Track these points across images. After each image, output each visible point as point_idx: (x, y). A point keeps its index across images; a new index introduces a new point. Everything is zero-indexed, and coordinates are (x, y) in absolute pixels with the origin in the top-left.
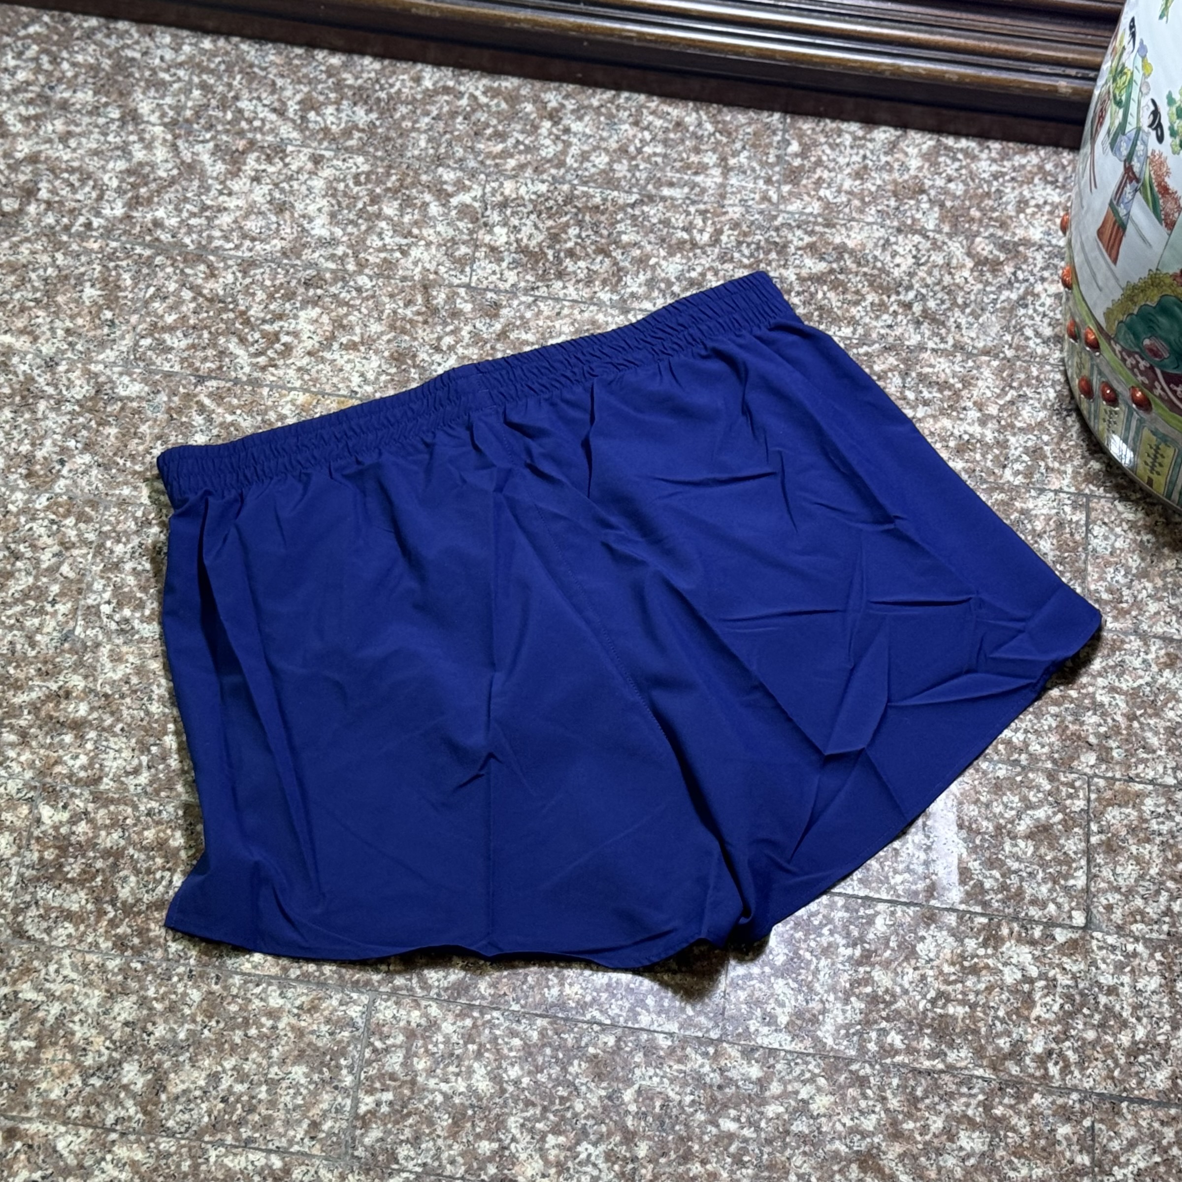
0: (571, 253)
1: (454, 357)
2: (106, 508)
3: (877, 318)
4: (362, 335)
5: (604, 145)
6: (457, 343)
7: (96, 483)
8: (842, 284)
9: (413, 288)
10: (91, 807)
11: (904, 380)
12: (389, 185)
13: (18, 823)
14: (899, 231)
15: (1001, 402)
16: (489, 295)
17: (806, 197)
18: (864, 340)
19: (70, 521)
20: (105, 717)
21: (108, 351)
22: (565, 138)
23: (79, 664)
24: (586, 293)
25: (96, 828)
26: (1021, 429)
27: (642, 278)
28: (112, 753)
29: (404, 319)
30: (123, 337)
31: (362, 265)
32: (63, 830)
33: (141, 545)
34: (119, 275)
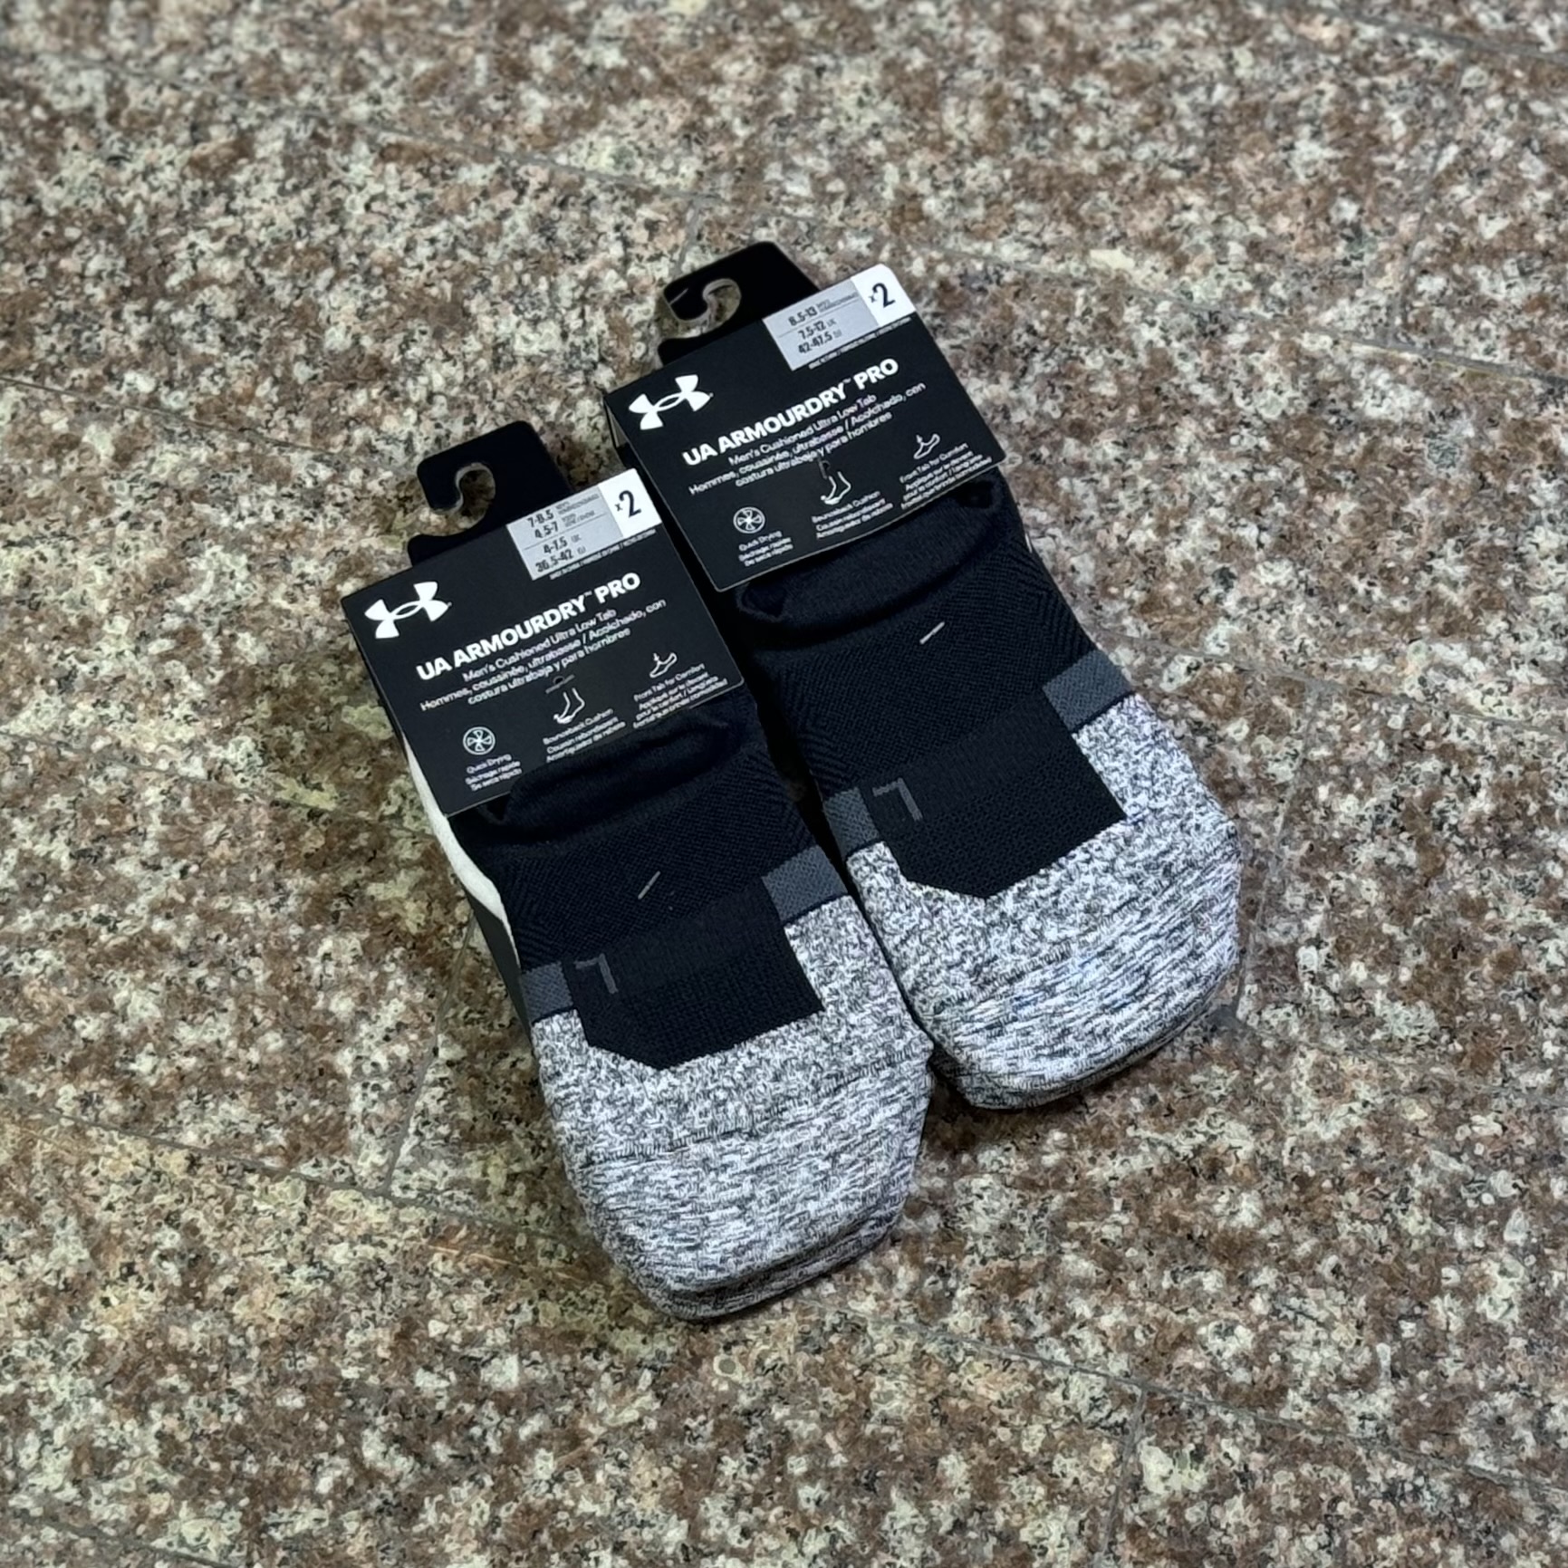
2: (1322, 702)
7: (1302, 637)
10: (1257, 1460)
13: (1090, 1486)
19: (1237, 729)
20: (1297, 1234)
21: (1343, 302)
23: (1243, 1096)
25: (1265, 1515)
28: (1310, 1330)
30: (1379, 271)
32: (1192, 1515)
33: (1397, 801)
34: (1378, 110)
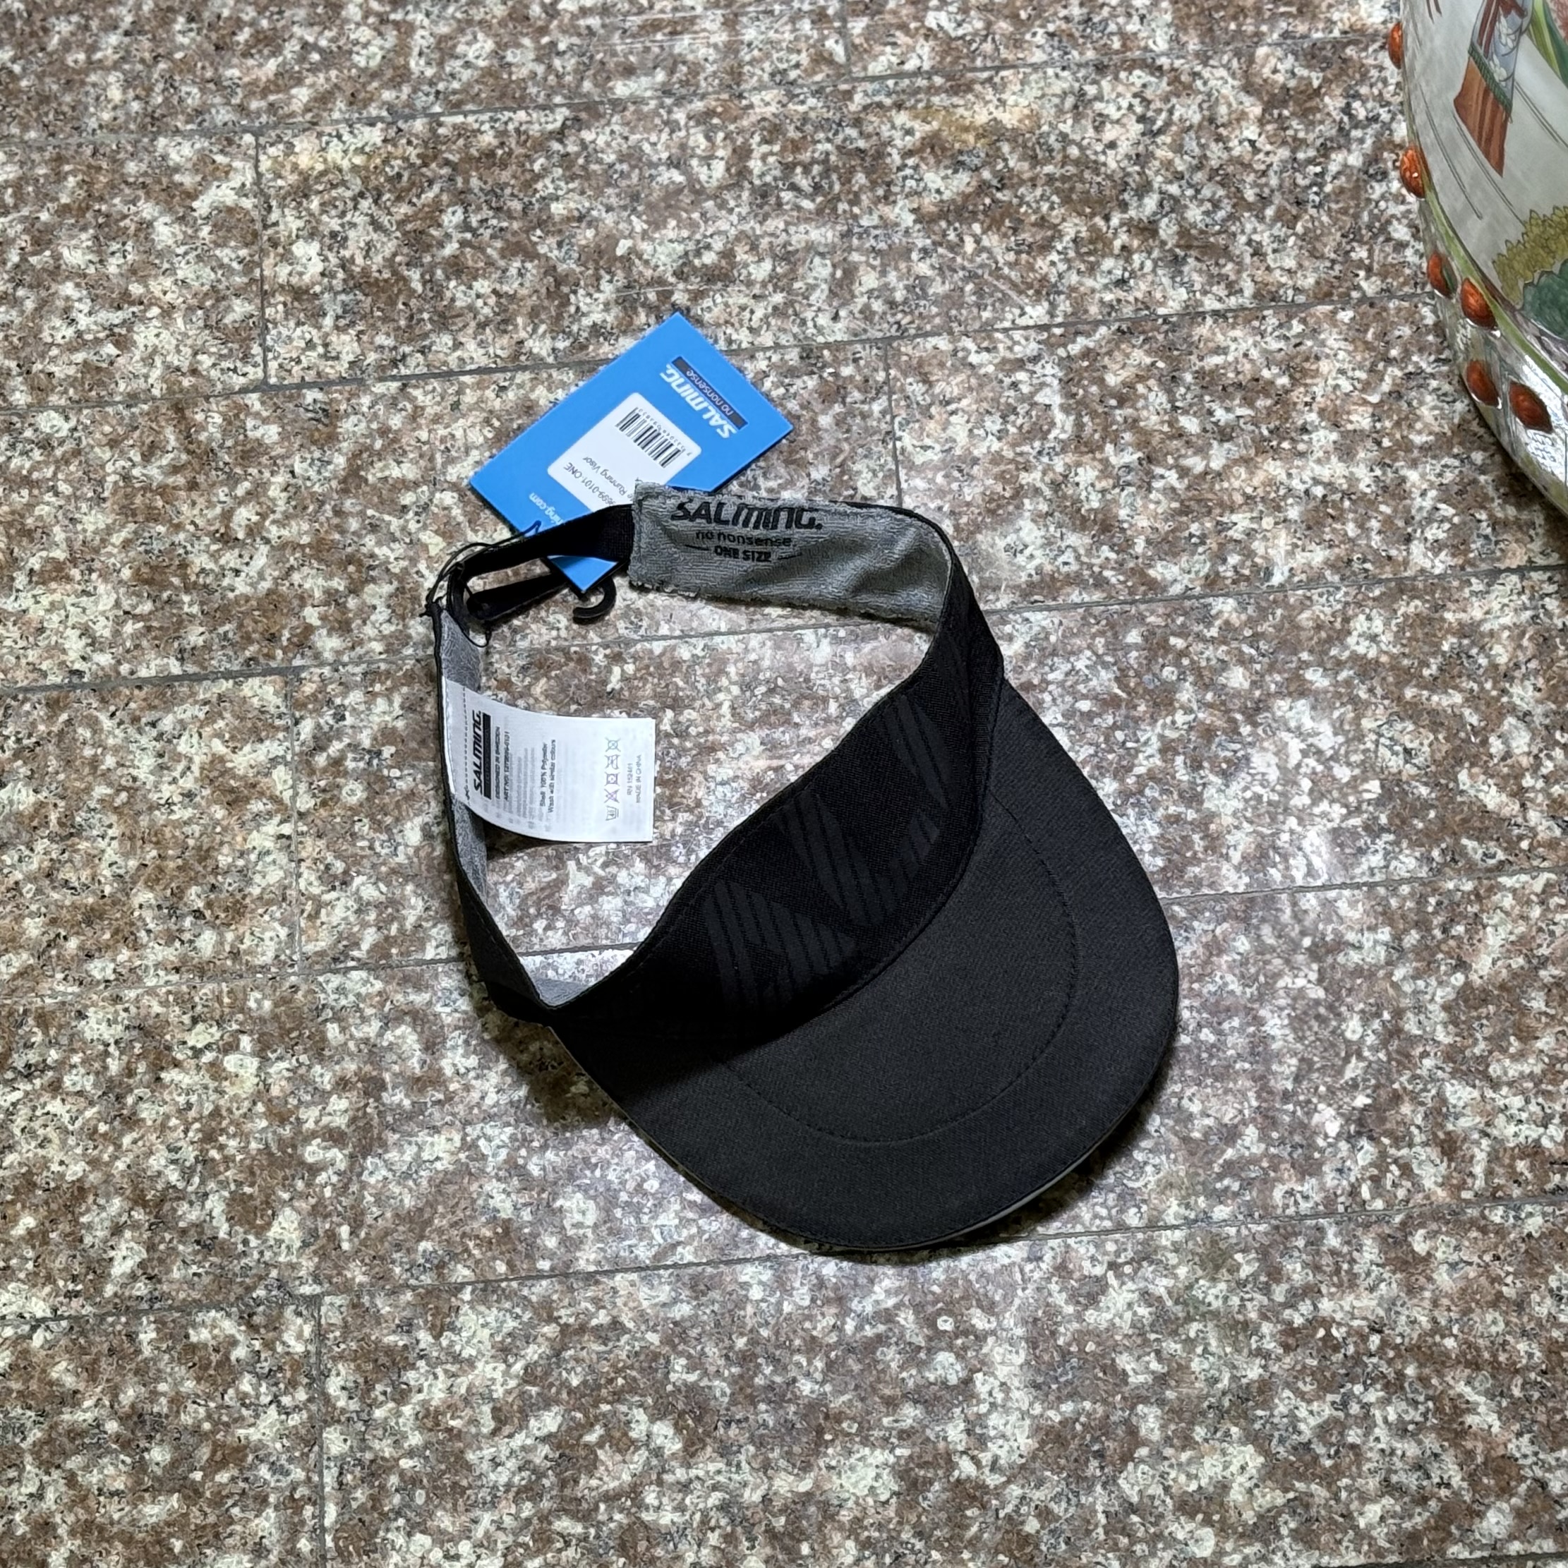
0: (456, 268)
1: (264, 549)
3: (1092, 269)
4: (68, 540)
5: (477, 13)
6: (264, 516)
8: (1008, 210)
9: (153, 415)
11: (1169, 392)
12: (65, 199)
14: (1100, 68)
15: (1374, 399)
16: (311, 396)
17: (901, 38)
18: (1076, 325)
22: (397, 16)
24: (501, 347)
26: (1425, 449)
27: (608, 290)
29: (146, 489)
31: (41, 389)
